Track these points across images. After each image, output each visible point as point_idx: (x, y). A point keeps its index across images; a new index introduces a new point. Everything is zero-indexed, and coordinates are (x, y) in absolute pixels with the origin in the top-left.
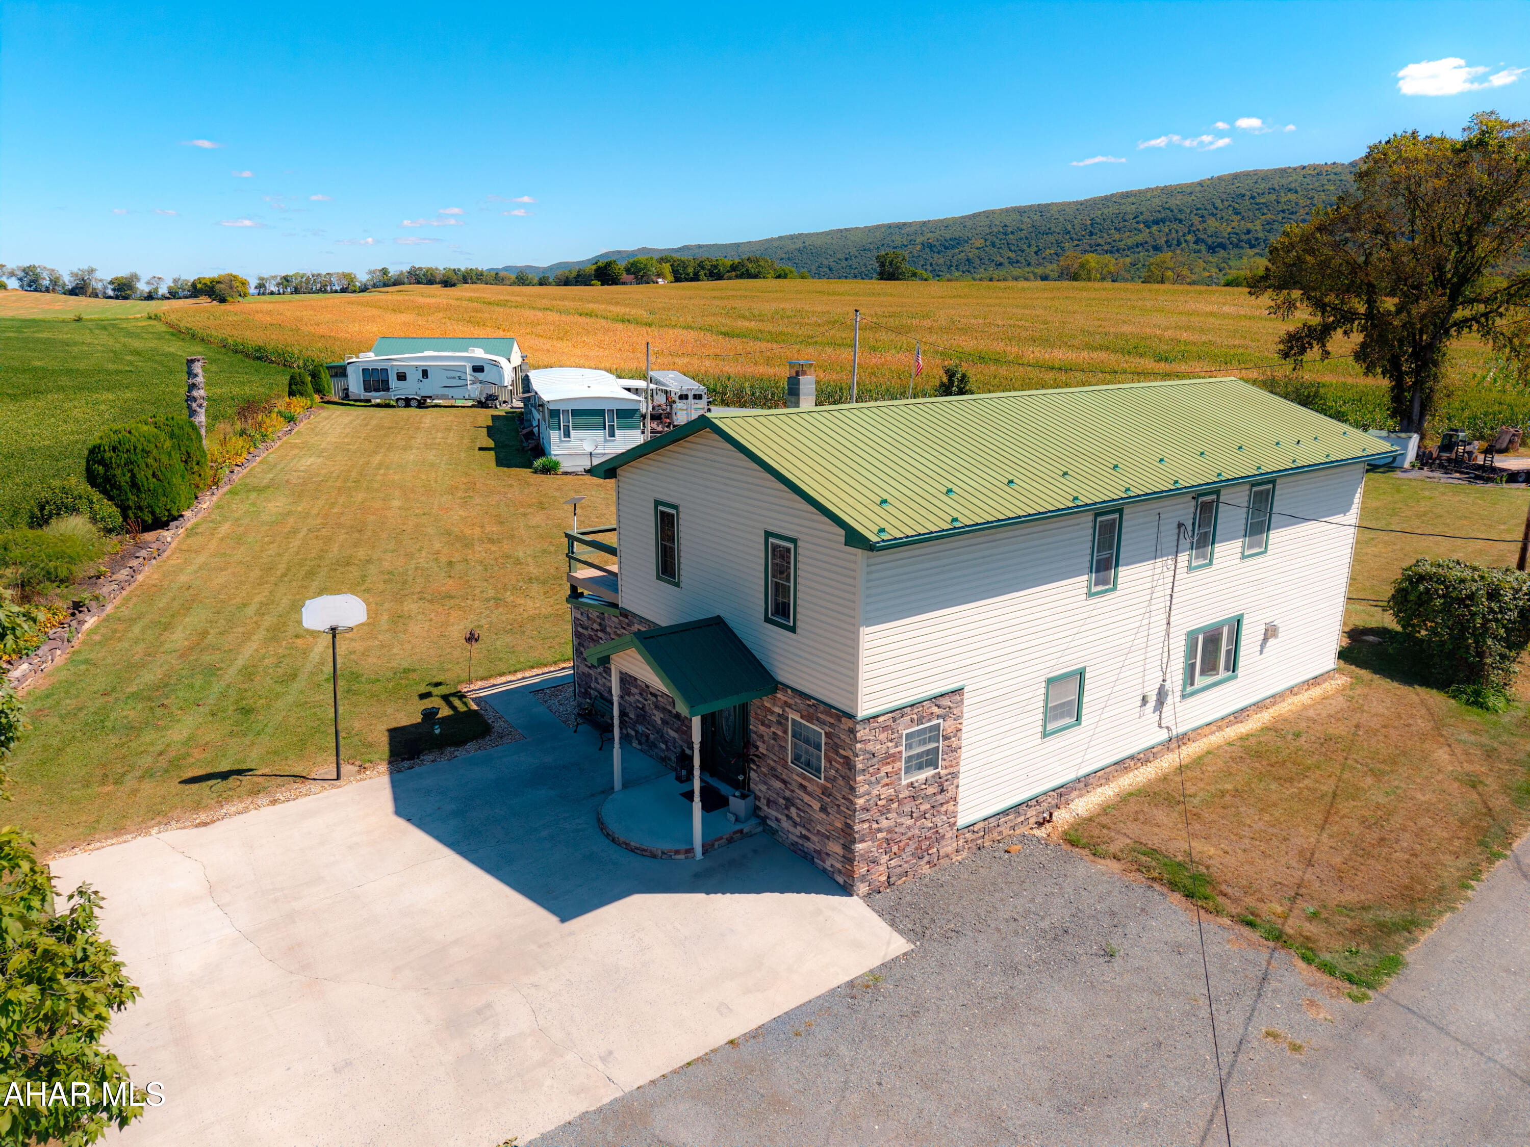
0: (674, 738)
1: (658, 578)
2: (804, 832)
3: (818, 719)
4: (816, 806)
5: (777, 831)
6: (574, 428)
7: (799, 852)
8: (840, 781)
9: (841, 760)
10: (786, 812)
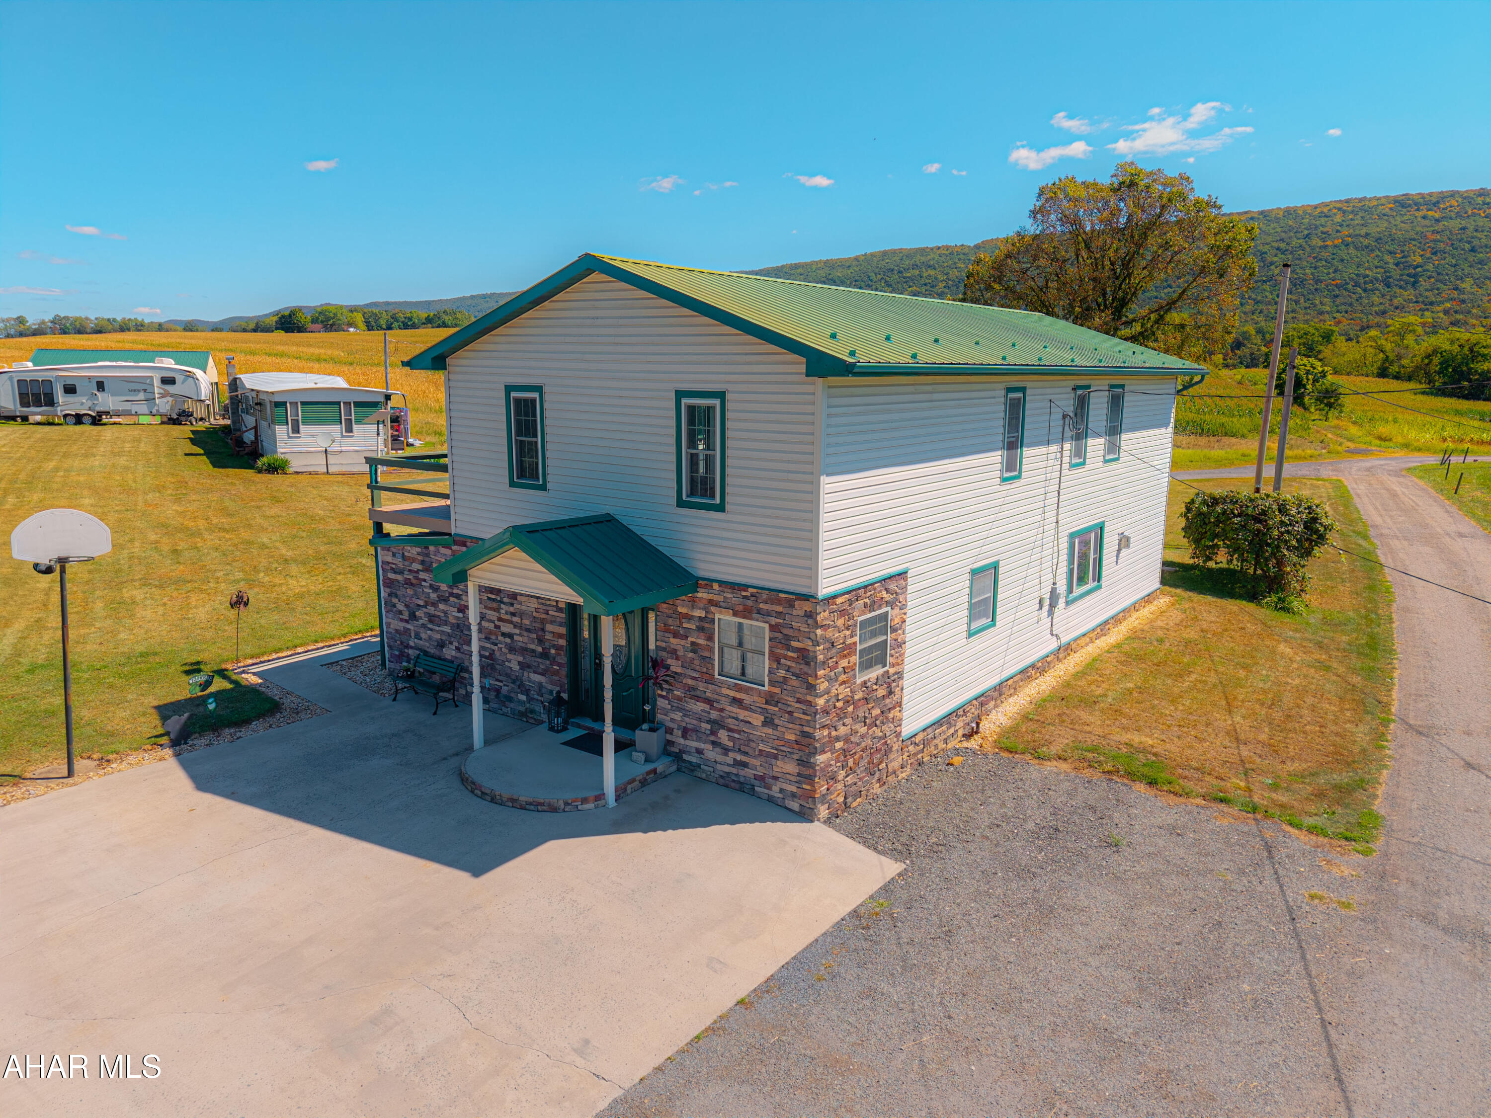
0: (540, 684)
1: (512, 484)
2: (739, 757)
3: (759, 612)
4: (757, 720)
5: (699, 766)
6: (304, 423)
7: (733, 784)
8: (794, 681)
9: (794, 655)
10: (712, 738)
